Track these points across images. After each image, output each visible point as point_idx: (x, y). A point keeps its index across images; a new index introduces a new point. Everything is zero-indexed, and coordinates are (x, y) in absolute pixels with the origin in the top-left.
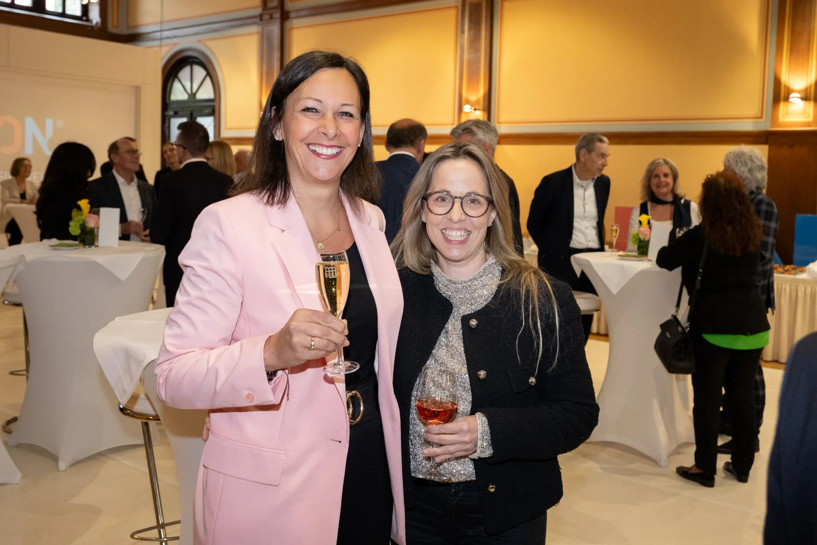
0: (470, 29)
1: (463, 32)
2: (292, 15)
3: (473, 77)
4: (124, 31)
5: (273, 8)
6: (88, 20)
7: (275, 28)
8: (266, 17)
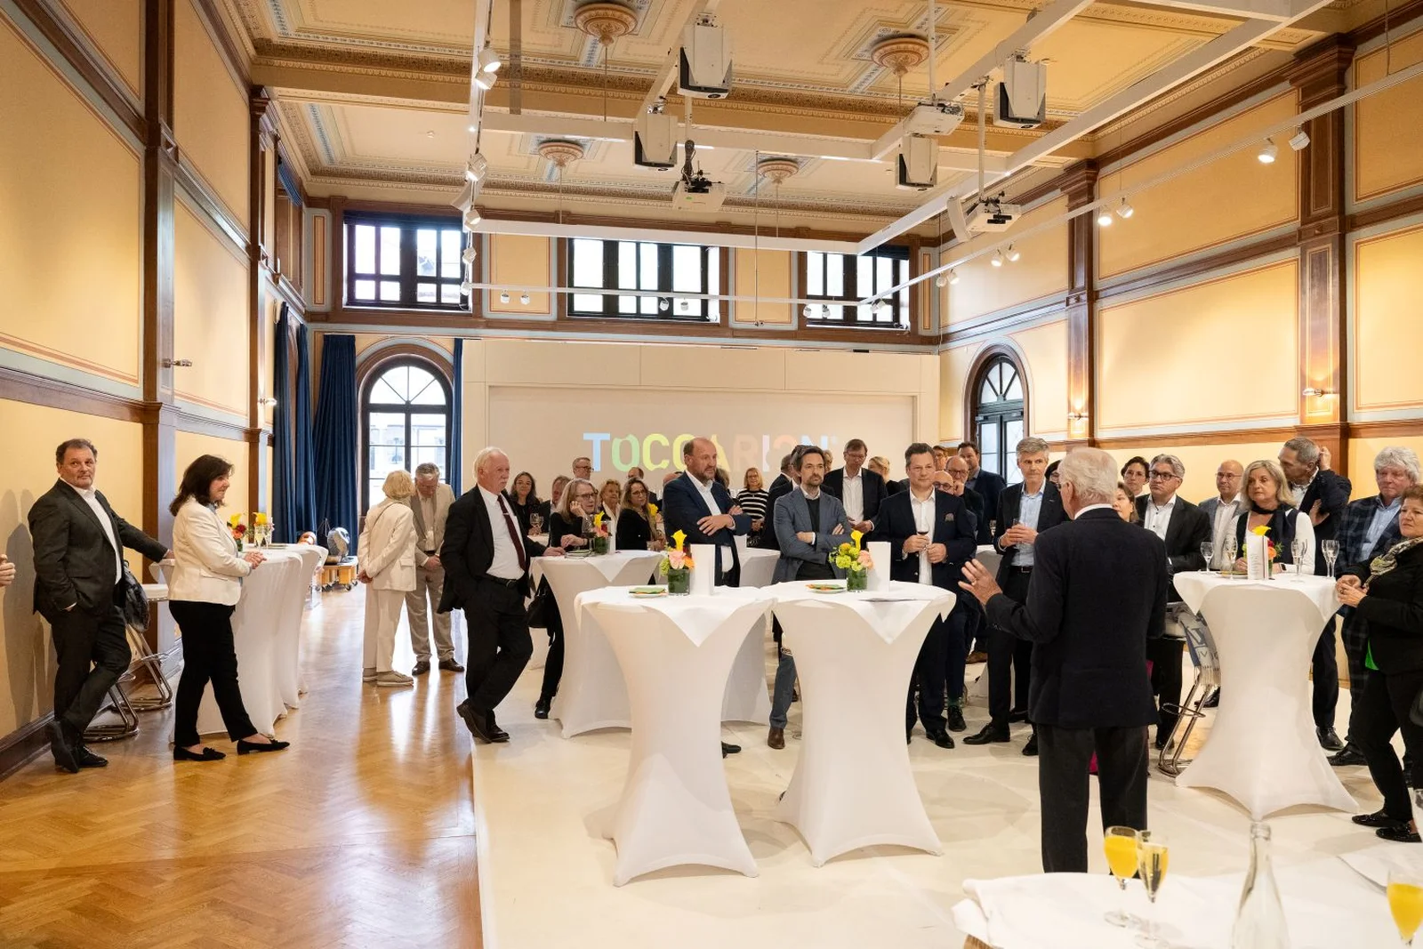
0: (1313, 286)
1: (1304, 292)
2: (1102, 294)
3: (1319, 348)
4: (934, 332)
5: (1079, 290)
6: (899, 326)
7: (1083, 311)
8: (1072, 301)
